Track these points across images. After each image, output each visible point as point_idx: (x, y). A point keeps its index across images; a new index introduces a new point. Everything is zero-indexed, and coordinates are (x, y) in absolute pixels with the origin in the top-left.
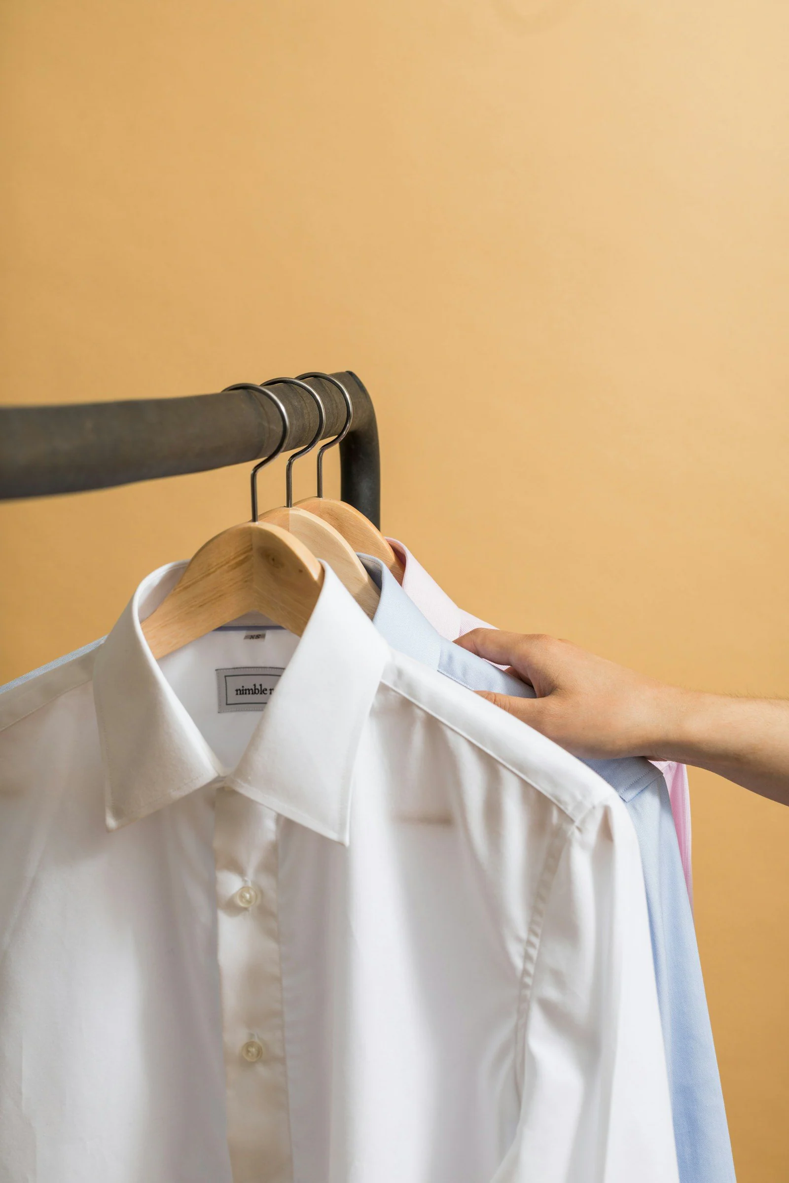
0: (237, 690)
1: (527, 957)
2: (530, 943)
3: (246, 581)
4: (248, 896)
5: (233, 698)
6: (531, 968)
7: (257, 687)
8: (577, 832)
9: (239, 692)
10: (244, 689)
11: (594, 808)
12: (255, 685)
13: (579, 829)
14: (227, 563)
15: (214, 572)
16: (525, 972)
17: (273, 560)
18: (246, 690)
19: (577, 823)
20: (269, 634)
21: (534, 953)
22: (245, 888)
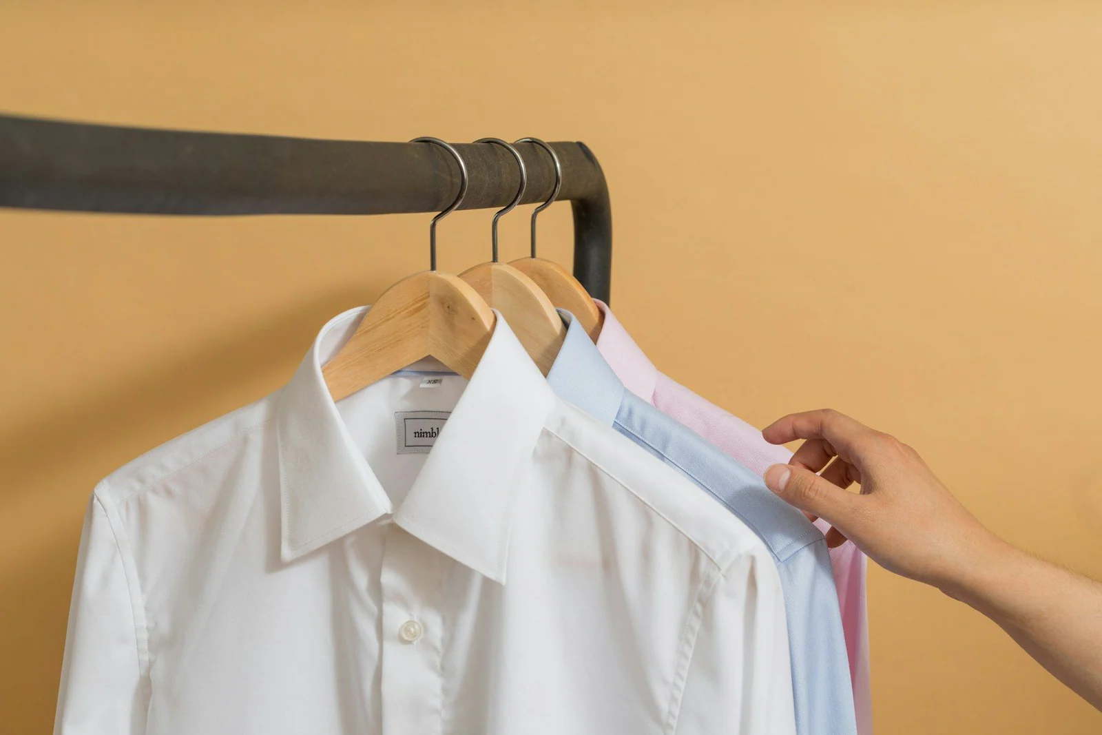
0: (415, 433)
1: (673, 699)
2: (675, 685)
3: (423, 327)
4: (412, 630)
5: (412, 439)
6: (677, 712)
7: (434, 431)
8: (722, 579)
9: (417, 434)
10: (422, 431)
11: (740, 556)
12: (432, 429)
13: (724, 576)
14: (405, 309)
15: (394, 317)
16: (671, 713)
17: (448, 307)
18: (424, 433)
19: (723, 570)
20: (446, 379)
21: (679, 696)
22: (411, 623)
